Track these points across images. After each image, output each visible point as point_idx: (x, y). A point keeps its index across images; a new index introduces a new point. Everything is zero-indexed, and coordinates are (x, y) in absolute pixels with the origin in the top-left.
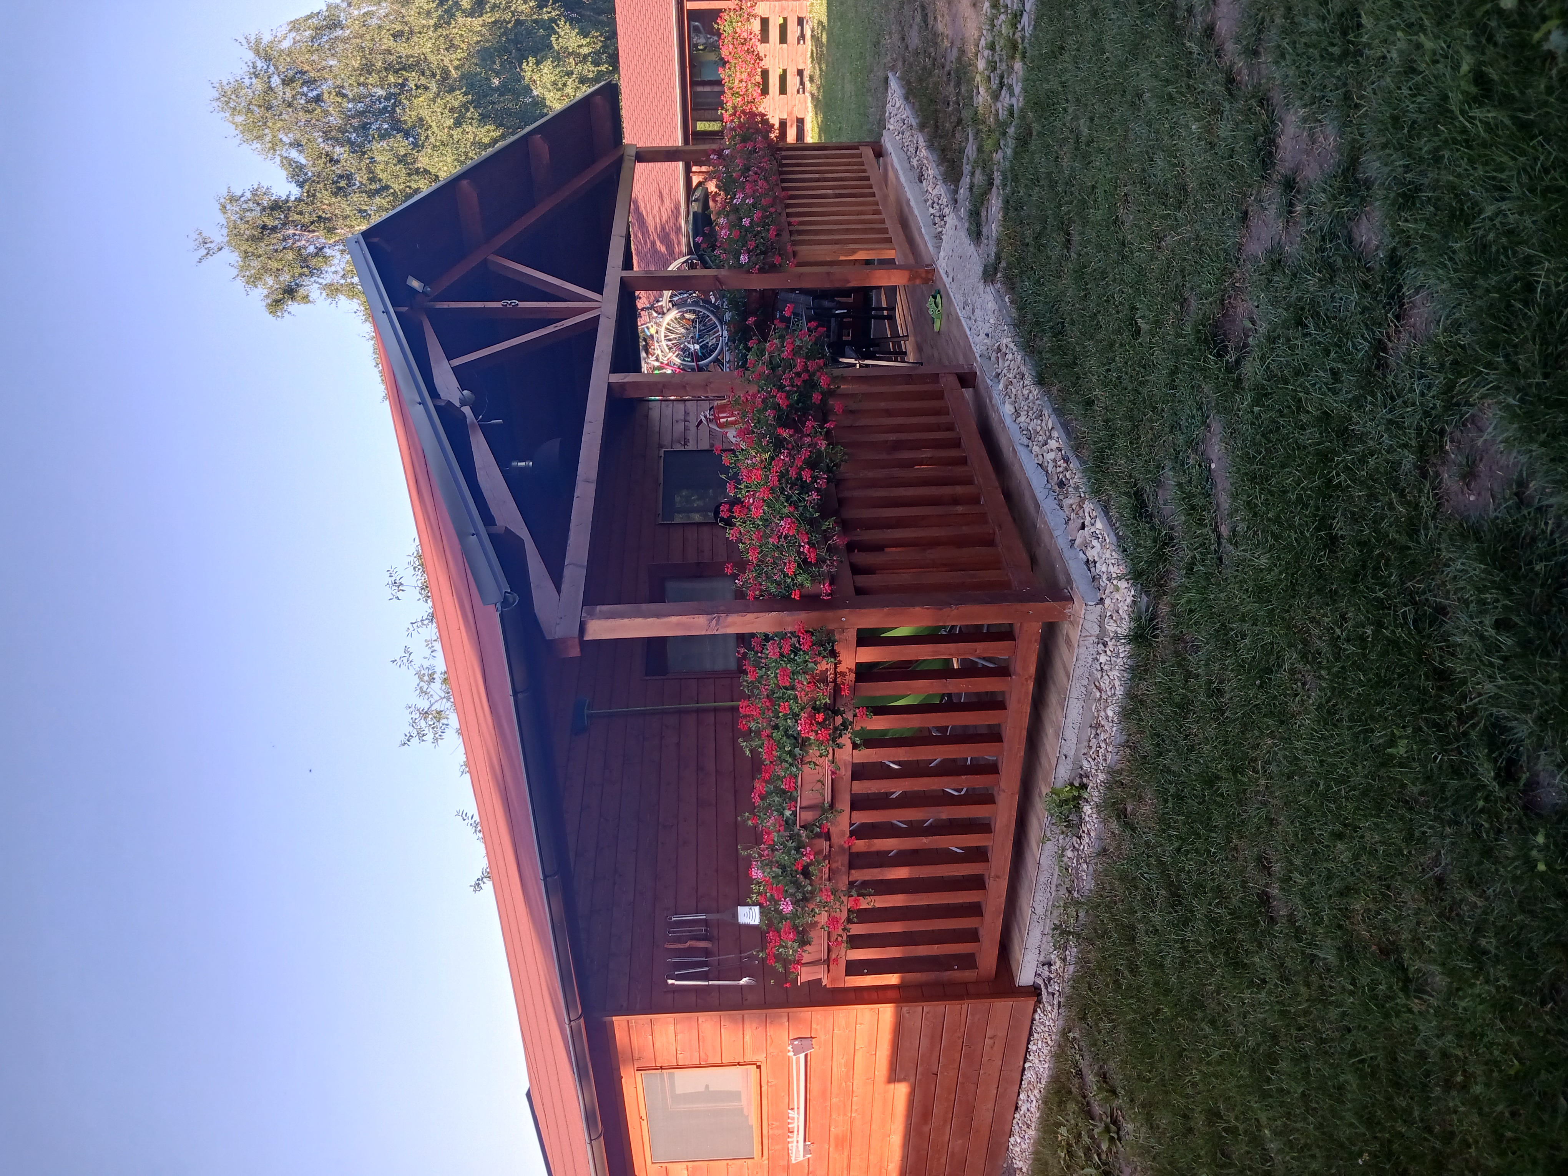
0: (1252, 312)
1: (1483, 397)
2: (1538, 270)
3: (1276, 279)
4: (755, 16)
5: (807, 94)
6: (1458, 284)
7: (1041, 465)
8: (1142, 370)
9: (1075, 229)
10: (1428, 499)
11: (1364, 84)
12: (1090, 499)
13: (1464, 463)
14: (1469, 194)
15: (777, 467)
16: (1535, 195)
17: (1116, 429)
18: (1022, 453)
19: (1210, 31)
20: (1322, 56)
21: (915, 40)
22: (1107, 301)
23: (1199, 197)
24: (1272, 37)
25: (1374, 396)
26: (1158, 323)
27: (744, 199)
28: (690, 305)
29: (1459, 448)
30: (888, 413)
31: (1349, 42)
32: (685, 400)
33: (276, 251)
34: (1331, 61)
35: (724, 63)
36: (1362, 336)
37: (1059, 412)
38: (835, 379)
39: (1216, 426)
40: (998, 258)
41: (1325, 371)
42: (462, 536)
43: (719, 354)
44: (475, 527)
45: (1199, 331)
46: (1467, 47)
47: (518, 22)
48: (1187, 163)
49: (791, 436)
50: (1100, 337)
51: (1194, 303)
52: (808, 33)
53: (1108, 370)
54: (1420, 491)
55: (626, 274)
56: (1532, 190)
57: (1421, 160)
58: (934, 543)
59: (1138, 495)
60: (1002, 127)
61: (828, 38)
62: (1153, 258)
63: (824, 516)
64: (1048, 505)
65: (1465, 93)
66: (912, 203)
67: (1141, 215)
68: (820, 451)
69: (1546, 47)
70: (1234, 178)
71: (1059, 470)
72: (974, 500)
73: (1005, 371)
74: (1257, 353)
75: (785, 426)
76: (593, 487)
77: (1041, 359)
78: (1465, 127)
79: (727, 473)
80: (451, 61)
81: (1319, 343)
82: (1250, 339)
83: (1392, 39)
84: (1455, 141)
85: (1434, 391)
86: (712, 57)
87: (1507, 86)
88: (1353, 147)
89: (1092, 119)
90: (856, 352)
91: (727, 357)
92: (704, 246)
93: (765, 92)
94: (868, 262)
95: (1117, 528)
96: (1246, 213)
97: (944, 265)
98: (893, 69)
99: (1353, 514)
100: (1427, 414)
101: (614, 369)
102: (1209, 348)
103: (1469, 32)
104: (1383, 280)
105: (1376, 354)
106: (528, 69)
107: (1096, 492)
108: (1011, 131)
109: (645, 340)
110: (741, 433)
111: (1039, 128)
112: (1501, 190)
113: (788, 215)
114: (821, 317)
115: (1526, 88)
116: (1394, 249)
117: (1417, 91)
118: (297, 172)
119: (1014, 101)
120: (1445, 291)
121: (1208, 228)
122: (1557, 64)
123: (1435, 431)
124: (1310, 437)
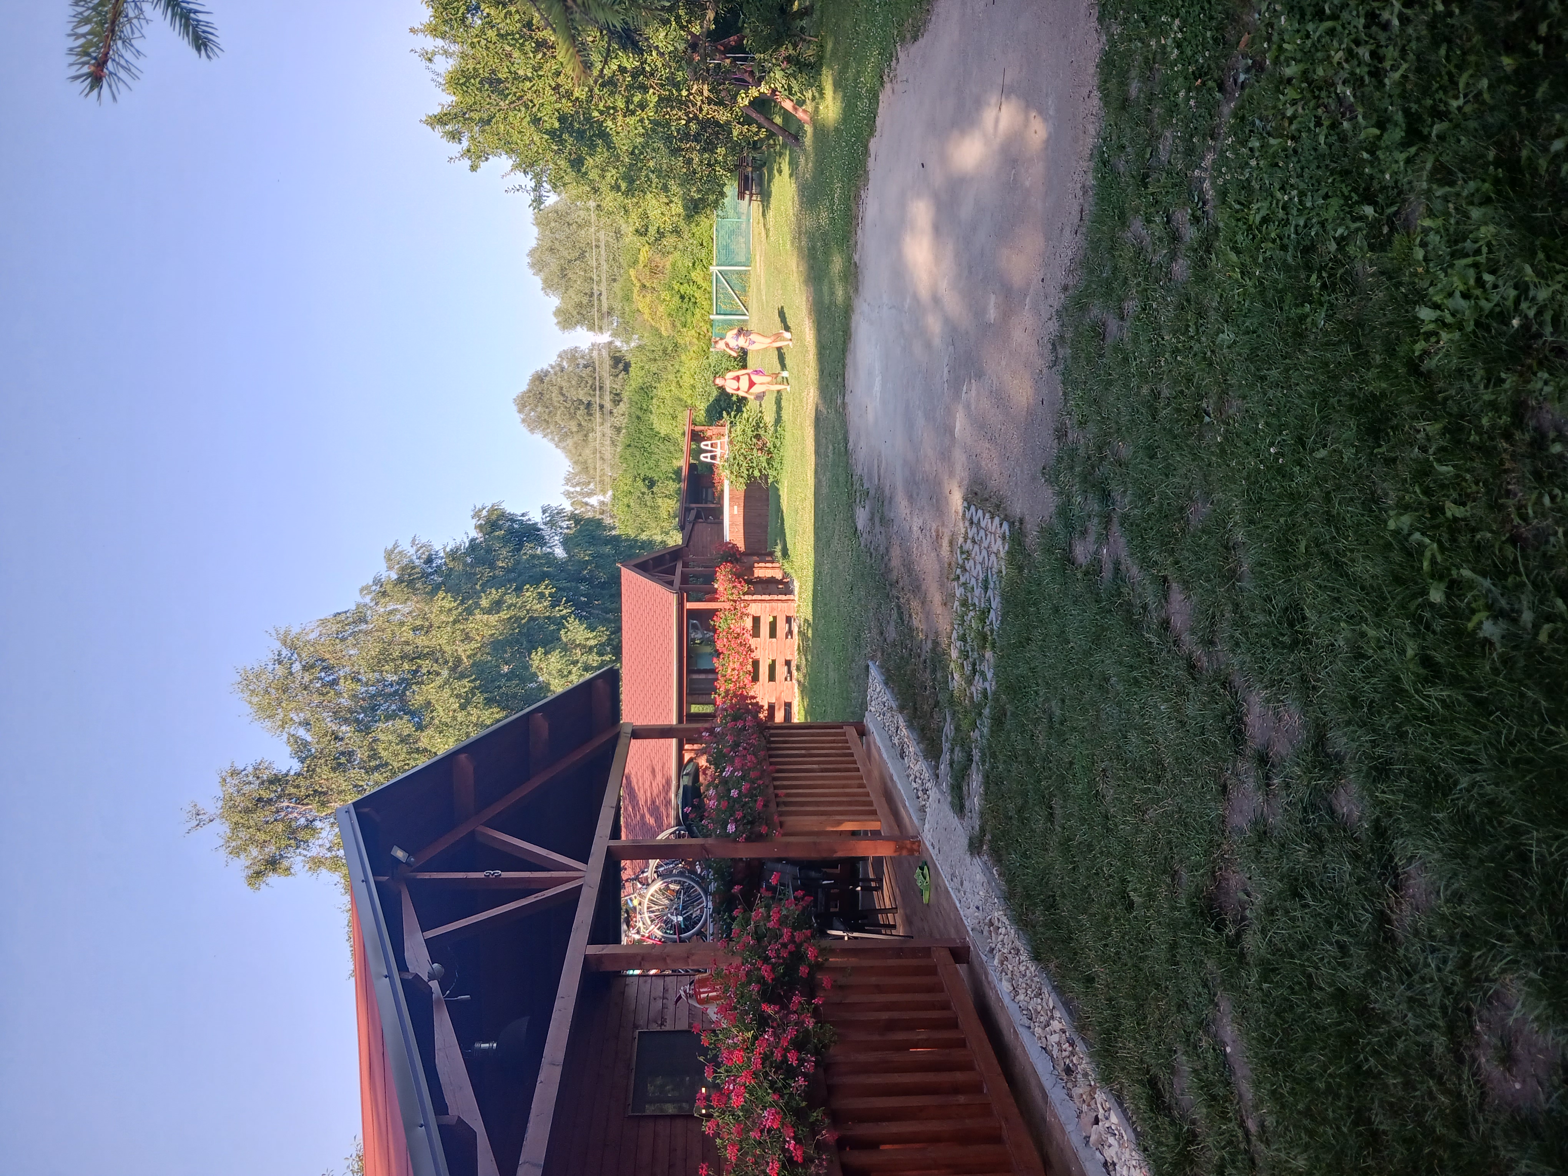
0: (1244, 884)
1: (1503, 971)
2: (1528, 839)
3: (1265, 849)
4: (748, 615)
5: (794, 681)
6: (1450, 855)
7: (1045, 1049)
8: (1141, 945)
9: (1057, 803)
10: (1470, 1086)
11: (1318, 668)
12: (1102, 1088)
13: (1499, 1044)
14: (1440, 767)
15: (760, 1048)
16: (1507, 767)
17: (1120, 1009)
18: (1024, 1034)
19: (1165, 624)
20: (1274, 645)
21: (892, 633)
22: (1097, 874)
23: (1176, 772)
24: (1225, 628)
25: (1387, 970)
26: (1150, 896)
27: (733, 772)
28: (675, 876)
29: (1489, 1027)
30: (879, 989)
31: (1297, 632)
32: (665, 976)
33: (267, 822)
34: (1283, 648)
35: (718, 654)
36: (1363, 907)
37: (1059, 990)
38: (823, 951)
39: (1225, 1006)
40: (983, 830)
41: (1331, 944)
42: (409, 1128)
43: (702, 927)
44: (425, 1117)
45: (1193, 904)
46: (1408, 634)
47: (532, 619)
48: (1161, 740)
49: (776, 1013)
50: (1092, 911)
51: (1184, 874)
52: (795, 630)
53: (1106, 945)
54: (1460, 1078)
55: (613, 843)
56: (1504, 762)
57: (1386, 736)
58: (935, 1139)
59: (1152, 1082)
60: (978, 708)
61: (813, 633)
62: (1138, 831)
63: (812, 1107)
64: (1056, 1094)
65: (1417, 675)
66: (895, 778)
67: (1120, 790)
68: (807, 1030)
69: (1481, 635)
70: (1209, 753)
71: (1065, 1054)
72: (976, 1088)
73: (999, 946)
74: (1256, 926)
75: (770, 1001)
76: (558, 1070)
77: (1035, 933)
78: (1423, 704)
79: (705, 1055)
80: (464, 650)
81: (1320, 914)
82: (1248, 911)
83: (1336, 628)
84: (1415, 718)
85: (1450, 966)
86: (708, 649)
87: (1453, 667)
88: (1318, 725)
89: (1063, 701)
90: (843, 923)
91: (711, 928)
92: (692, 816)
93: (755, 678)
94: (854, 833)
95: (1134, 1123)
96: (1225, 787)
97: (929, 837)
98: (872, 658)
99: (1391, 1105)
100: (1448, 991)
101: (592, 941)
102: (1207, 921)
103: (1407, 622)
104: (1372, 850)
105: (1381, 927)
106: (536, 659)
107: (1107, 1079)
108: (986, 711)
109: (627, 912)
110: (722, 1010)
111: (1013, 709)
112: (1471, 763)
113: (776, 787)
114: (808, 886)
115: (1474, 669)
116: (1378, 820)
117: (1369, 673)
118: (301, 749)
119: (987, 685)
120: (1438, 861)
121: (1189, 800)
122: (1495, 650)
123: (1461, 1010)
124: (1328, 1016)
